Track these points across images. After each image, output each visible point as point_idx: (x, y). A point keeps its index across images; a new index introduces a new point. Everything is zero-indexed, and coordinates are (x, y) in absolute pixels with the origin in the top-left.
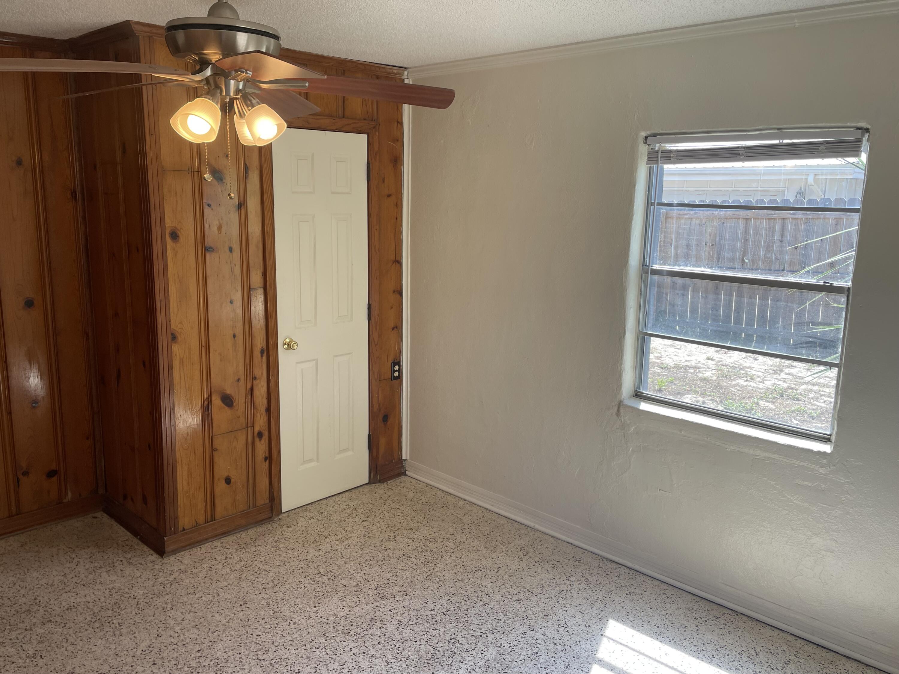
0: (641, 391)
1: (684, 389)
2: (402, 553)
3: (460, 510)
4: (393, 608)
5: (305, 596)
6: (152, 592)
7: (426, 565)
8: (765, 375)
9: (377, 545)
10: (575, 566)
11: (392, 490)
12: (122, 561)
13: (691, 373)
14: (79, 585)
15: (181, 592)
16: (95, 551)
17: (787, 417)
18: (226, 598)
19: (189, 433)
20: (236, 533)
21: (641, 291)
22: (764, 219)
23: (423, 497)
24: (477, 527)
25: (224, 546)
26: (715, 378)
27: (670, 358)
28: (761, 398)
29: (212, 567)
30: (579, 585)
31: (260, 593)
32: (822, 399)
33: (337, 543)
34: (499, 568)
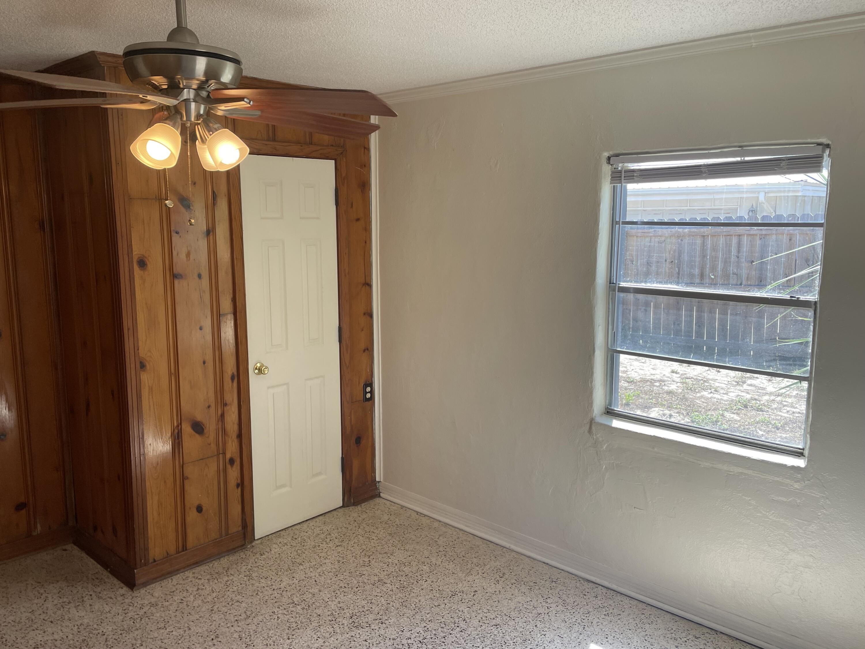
0: (612, 408)
1: (651, 402)
2: (376, 579)
3: (435, 531)
4: (368, 637)
5: (278, 627)
6: (122, 627)
7: (401, 591)
8: (728, 386)
9: (351, 571)
10: (552, 587)
11: (367, 513)
12: (91, 595)
13: (657, 387)
14: (47, 622)
15: (151, 627)
16: (64, 585)
17: (752, 428)
18: (197, 631)
19: (159, 462)
20: (208, 562)
21: (609, 309)
22: (720, 236)
23: (397, 520)
24: (453, 549)
25: (196, 576)
26: (680, 391)
27: (636, 372)
28: (726, 410)
29: (184, 599)
30: (557, 608)
31: (232, 626)
32: (785, 409)
33: (311, 570)
34: (476, 591)
